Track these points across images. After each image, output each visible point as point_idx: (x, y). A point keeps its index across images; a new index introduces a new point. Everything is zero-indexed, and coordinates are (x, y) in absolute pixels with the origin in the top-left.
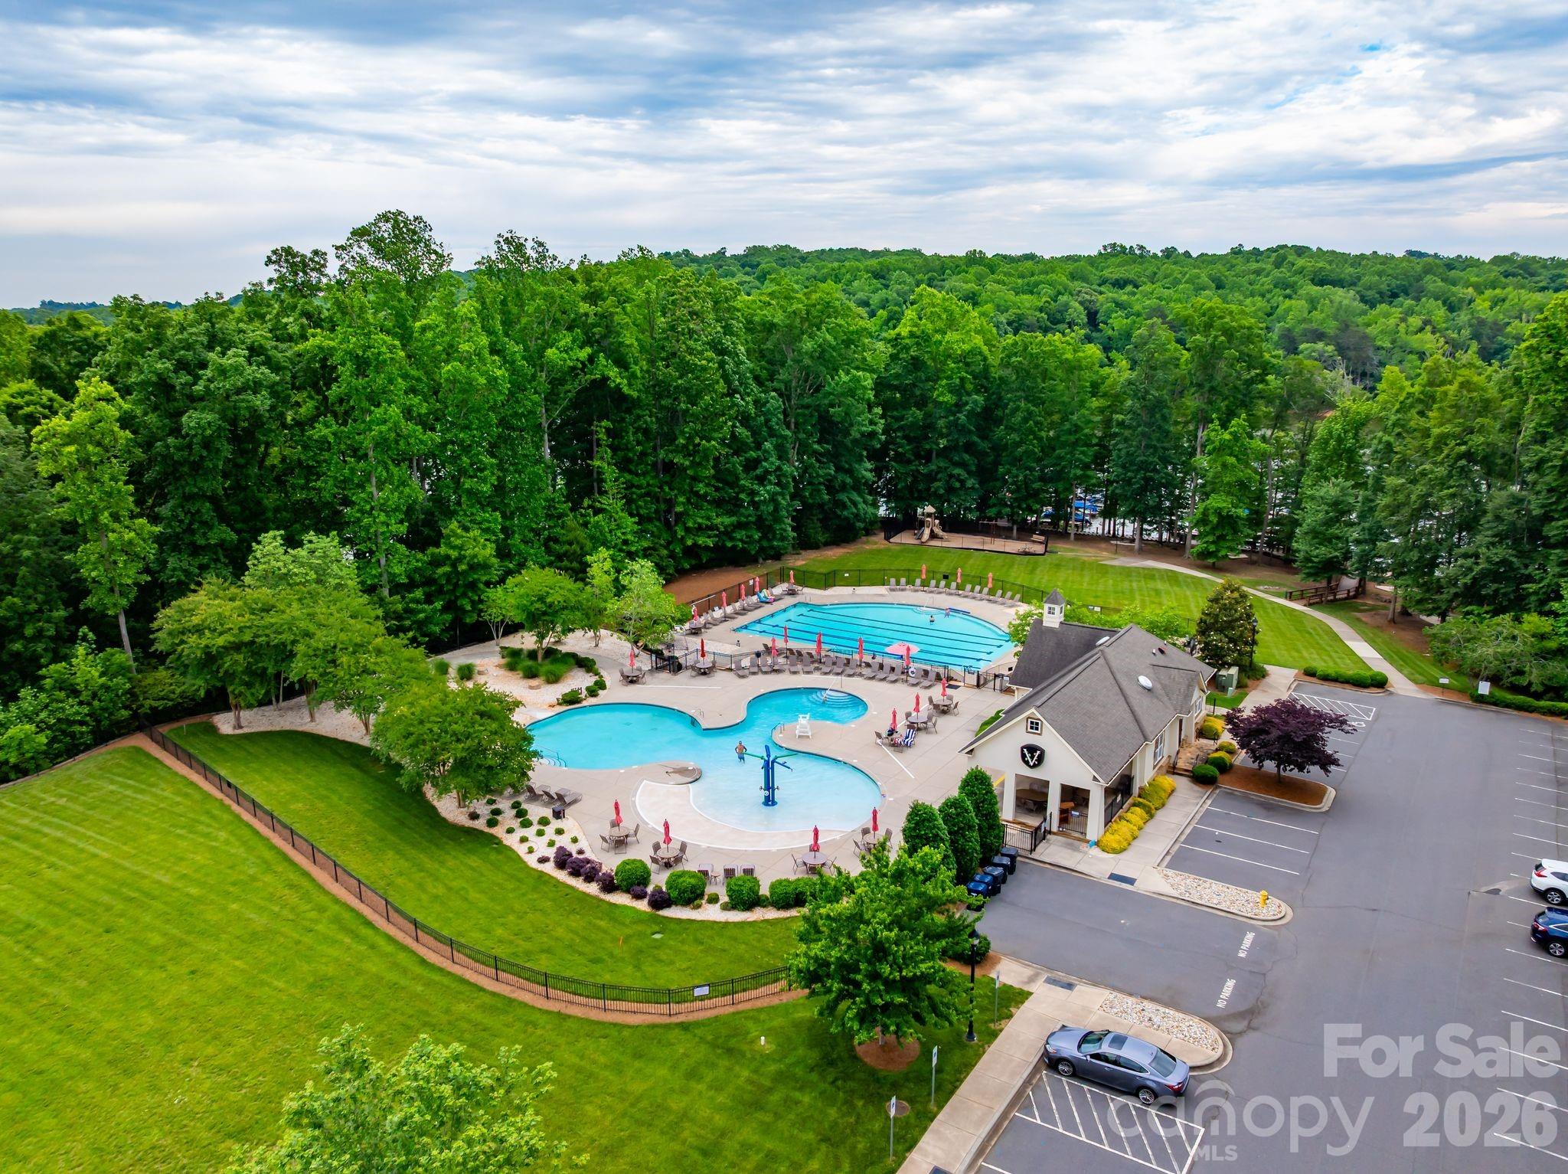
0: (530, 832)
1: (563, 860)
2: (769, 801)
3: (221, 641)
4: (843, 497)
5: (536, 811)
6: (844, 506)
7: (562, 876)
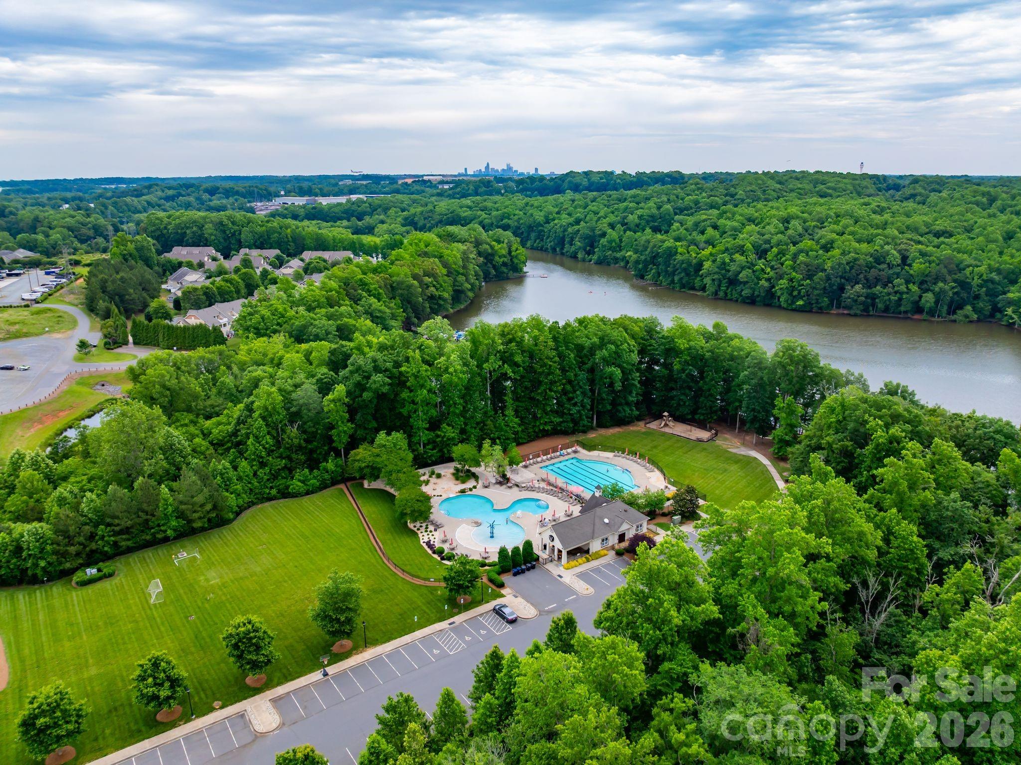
0: (425, 534)
1: (428, 544)
2: (492, 537)
3: (363, 465)
4: (620, 408)
5: (431, 528)
6: (619, 411)
7: (426, 547)
